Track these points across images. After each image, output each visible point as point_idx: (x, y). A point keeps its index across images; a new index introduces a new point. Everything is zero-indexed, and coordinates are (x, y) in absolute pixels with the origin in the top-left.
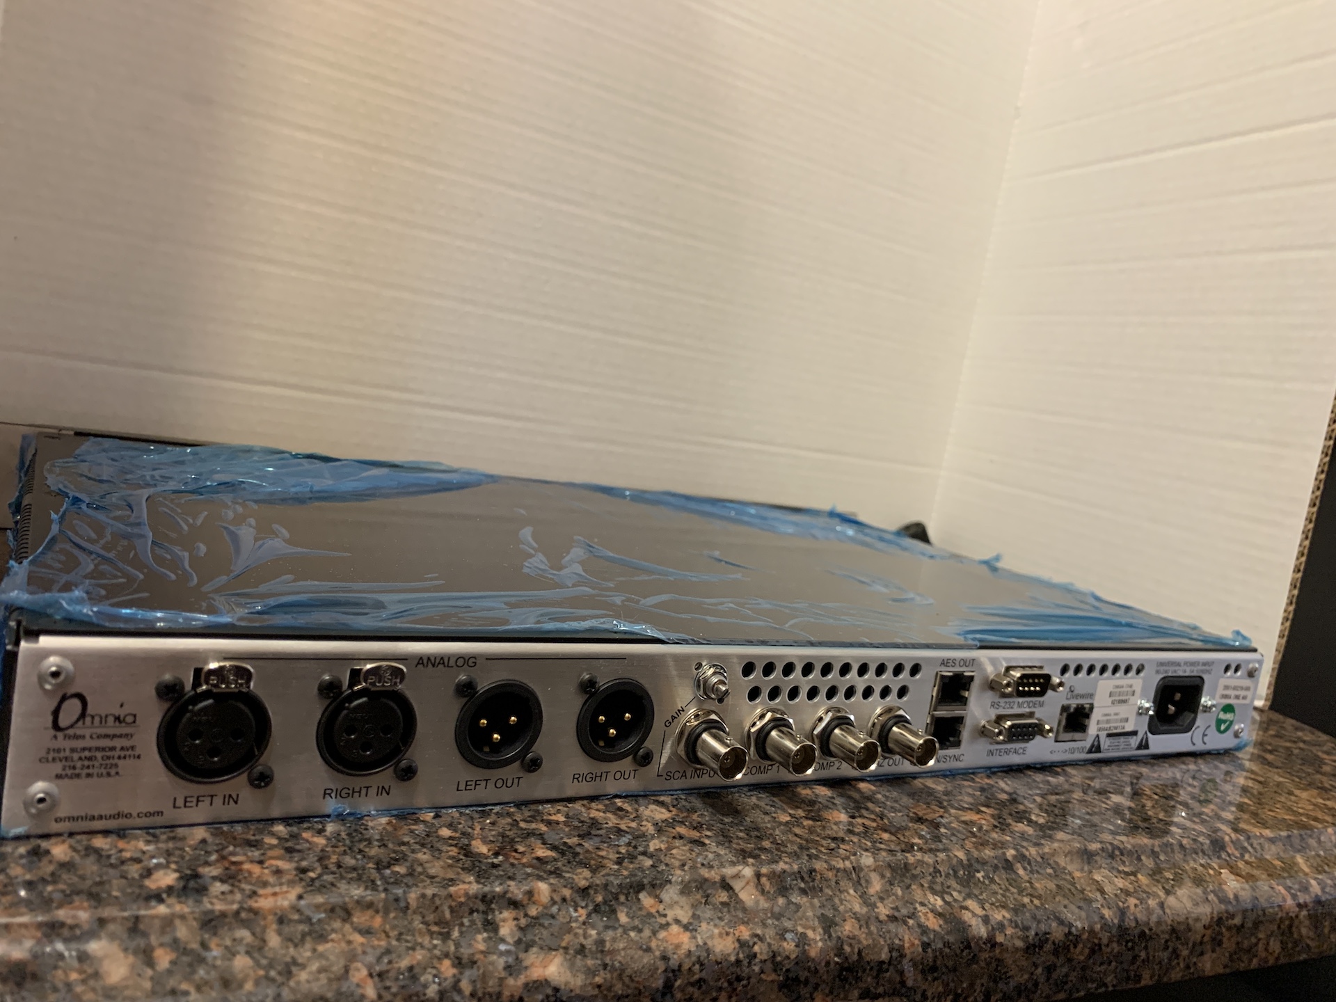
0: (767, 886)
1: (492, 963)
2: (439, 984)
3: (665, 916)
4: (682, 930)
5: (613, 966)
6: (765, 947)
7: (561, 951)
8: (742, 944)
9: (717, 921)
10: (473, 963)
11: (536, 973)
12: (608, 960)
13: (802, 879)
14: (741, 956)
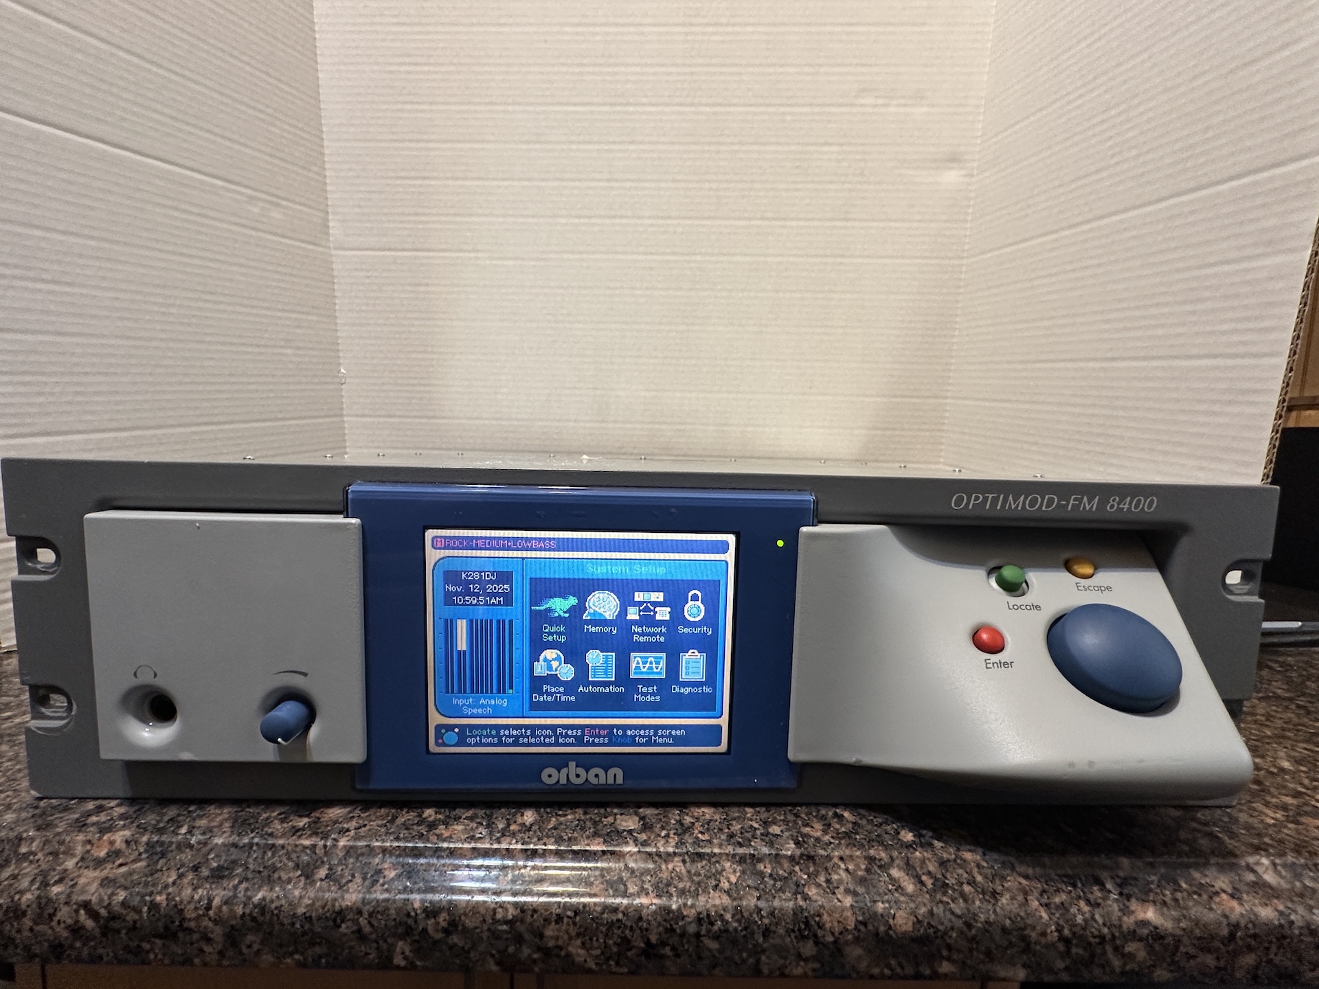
0: (1284, 873)
1: (1110, 906)
2: (1083, 915)
3: (1213, 886)
4: (1229, 897)
5: (1190, 917)
6: (1299, 918)
7: (1152, 903)
8: (1281, 913)
9: (1254, 894)
10: (1099, 905)
11: (1141, 916)
12: (1185, 912)
13: (1311, 871)
14: (1282, 921)
